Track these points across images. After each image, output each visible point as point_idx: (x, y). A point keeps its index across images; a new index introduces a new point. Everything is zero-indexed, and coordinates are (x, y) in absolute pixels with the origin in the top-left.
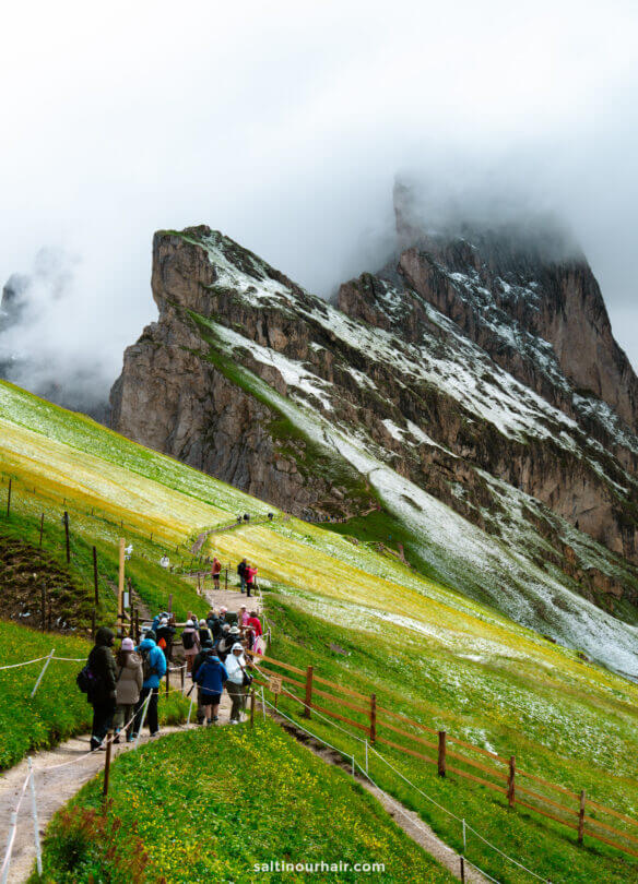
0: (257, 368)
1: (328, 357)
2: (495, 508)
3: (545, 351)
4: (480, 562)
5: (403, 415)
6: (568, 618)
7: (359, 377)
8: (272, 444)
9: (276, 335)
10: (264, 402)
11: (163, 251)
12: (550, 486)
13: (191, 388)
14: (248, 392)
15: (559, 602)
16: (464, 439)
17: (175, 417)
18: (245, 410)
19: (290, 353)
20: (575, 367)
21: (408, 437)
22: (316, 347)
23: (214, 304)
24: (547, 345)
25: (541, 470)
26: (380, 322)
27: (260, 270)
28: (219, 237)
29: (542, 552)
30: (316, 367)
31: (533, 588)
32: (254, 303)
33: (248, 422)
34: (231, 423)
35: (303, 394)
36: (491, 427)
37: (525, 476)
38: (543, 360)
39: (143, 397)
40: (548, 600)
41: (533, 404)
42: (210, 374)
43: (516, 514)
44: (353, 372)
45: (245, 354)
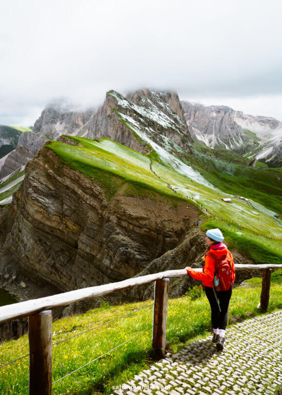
0: (129, 123)
1: (137, 117)
2: (164, 142)
3: (168, 106)
4: (168, 158)
5: (149, 126)
6: (181, 166)
7: (142, 120)
8: (135, 138)
9: (128, 113)
10: (132, 130)
11: (108, 98)
12: (171, 136)
13: (120, 127)
14: (129, 128)
15: (179, 164)
16: (158, 130)
17: (117, 132)
18: (129, 132)
19: (130, 116)
20: (172, 108)
21: (150, 130)
22: (135, 115)
23: (118, 108)
24: (168, 105)
25: (170, 133)
26: (142, 105)
27: (122, 98)
28: (116, 92)
29: (172, 150)
30: (135, 119)
31: (175, 162)
32: (124, 107)
33: (129, 134)
34: (127, 133)
35: (136, 126)
36: (162, 126)
37: (167, 134)
38: (167, 108)
39: (112, 129)
40: (177, 163)
41: (168, 120)
42: (123, 125)
43: (167, 143)
44: (140, 118)
45: (127, 120)
